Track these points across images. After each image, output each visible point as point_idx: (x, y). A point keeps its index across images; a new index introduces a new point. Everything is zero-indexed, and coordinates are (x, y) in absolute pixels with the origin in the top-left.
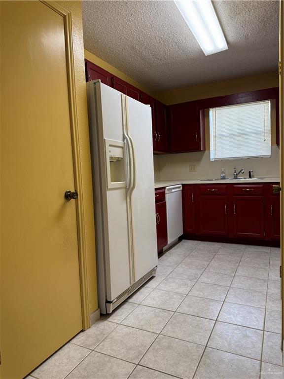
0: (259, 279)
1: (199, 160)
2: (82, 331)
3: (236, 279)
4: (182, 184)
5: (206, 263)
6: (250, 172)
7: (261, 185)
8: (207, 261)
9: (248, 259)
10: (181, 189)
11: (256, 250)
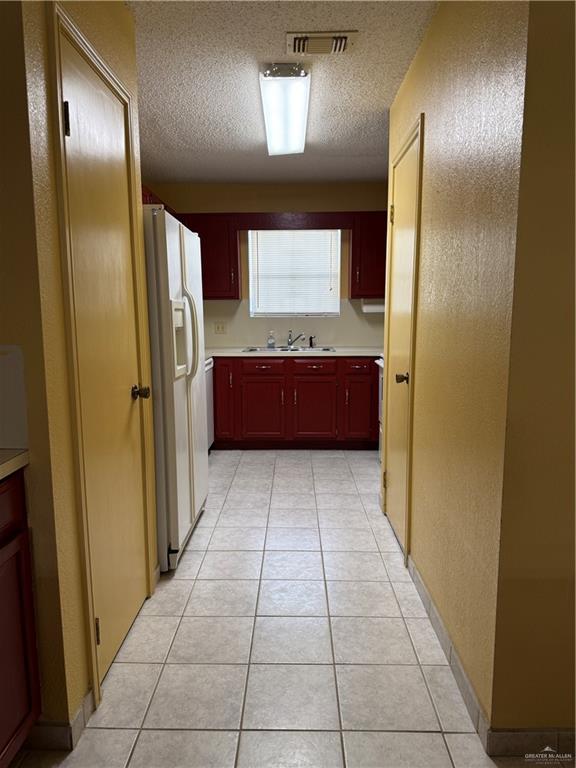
0: (347, 495)
1: (232, 313)
2: (147, 599)
3: (319, 498)
4: (213, 357)
5: (268, 482)
6: (311, 338)
7: (333, 361)
8: (267, 479)
9: (322, 470)
10: (212, 365)
11: (325, 456)
